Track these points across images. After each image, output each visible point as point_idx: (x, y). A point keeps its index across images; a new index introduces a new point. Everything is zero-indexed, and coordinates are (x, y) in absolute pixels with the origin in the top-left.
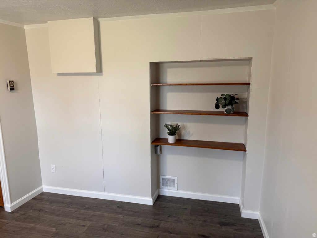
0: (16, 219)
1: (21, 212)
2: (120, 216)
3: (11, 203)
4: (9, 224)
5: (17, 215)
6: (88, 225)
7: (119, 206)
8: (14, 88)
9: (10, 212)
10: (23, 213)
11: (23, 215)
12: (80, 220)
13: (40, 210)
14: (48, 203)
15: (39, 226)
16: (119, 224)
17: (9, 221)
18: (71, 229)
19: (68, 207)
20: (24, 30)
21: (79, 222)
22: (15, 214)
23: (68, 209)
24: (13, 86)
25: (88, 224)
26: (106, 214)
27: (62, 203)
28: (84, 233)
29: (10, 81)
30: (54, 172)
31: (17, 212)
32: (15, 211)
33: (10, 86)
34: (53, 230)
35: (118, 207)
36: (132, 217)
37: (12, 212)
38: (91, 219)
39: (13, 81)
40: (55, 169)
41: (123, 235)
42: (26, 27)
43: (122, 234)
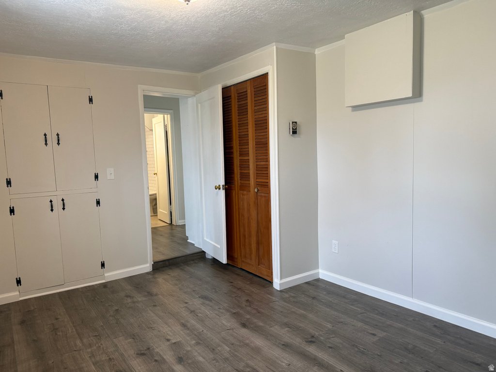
0: (284, 300)
1: (291, 294)
2: (439, 341)
3: (281, 279)
4: (277, 303)
5: (287, 295)
6: (381, 336)
7: (437, 325)
8: (296, 131)
9: (279, 290)
10: (293, 295)
11: (294, 297)
12: (369, 325)
13: (314, 298)
14: (325, 293)
15: (311, 316)
16: (435, 351)
17: (277, 300)
18: (353, 333)
19: (352, 305)
20: (315, 55)
21: (365, 327)
22: (283, 293)
23: (351, 307)
24: (296, 129)
25: (381, 334)
26: (412, 330)
27: (344, 297)
28: (373, 343)
29: (293, 122)
30: (335, 251)
31: (287, 293)
32: (284, 291)
33: (293, 129)
34: (329, 326)
35: (435, 326)
36: (463, 349)
37: (281, 291)
38: (387, 329)
39: (296, 123)
40: (337, 248)
41: (441, 369)
42: (318, 52)
43: (440, 367)
